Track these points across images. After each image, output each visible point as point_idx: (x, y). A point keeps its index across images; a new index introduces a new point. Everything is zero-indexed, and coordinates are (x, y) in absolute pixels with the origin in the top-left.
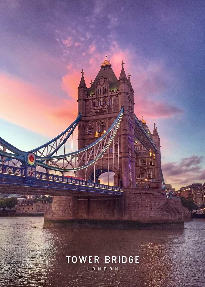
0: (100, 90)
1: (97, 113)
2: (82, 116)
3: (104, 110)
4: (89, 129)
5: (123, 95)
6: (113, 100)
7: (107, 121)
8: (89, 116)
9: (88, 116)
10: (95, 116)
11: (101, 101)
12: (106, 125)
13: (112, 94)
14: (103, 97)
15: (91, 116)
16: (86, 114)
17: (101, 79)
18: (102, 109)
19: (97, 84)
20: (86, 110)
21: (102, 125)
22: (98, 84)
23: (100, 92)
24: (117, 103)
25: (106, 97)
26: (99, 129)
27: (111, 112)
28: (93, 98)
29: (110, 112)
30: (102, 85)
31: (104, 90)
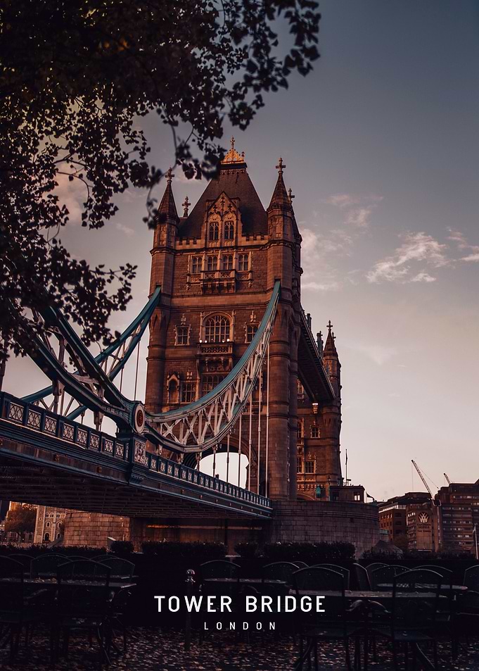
0: (217, 229)
1: (205, 288)
2: (164, 294)
3: (225, 282)
4: (180, 332)
5: (280, 248)
6: (250, 259)
7: (233, 314)
8: (183, 296)
9: (178, 294)
10: (199, 298)
11: (219, 257)
12: (228, 323)
13: (248, 243)
14: (222, 248)
15: (189, 296)
16: (174, 291)
17: (220, 200)
18: (219, 280)
19: (209, 210)
20: (173, 278)
21: (218, 324)
22: (212, 210)
23: (217, 234)
24: (262, 267)
25: (232, 248)
26: (207, 333)
27: (245, 291)
28: (195, 247)
29: (241, 291)
30: (222, 217)
31: (227, 228)
